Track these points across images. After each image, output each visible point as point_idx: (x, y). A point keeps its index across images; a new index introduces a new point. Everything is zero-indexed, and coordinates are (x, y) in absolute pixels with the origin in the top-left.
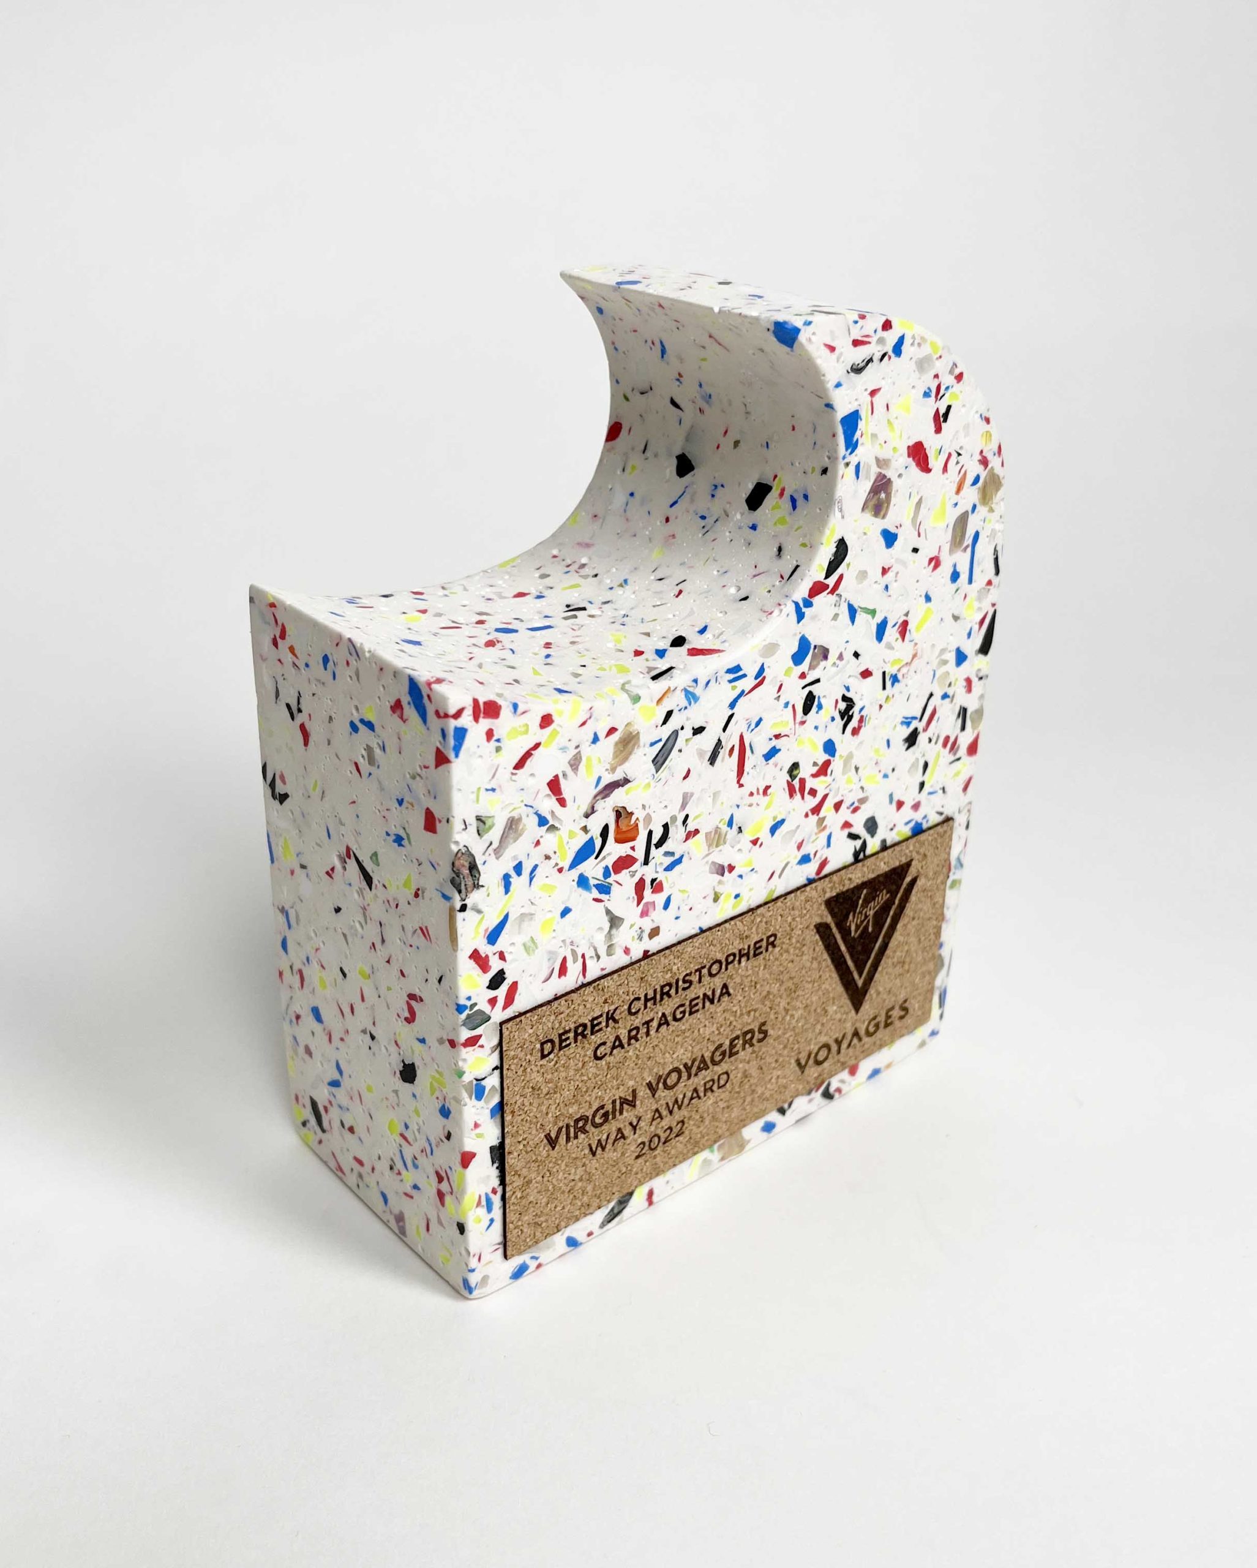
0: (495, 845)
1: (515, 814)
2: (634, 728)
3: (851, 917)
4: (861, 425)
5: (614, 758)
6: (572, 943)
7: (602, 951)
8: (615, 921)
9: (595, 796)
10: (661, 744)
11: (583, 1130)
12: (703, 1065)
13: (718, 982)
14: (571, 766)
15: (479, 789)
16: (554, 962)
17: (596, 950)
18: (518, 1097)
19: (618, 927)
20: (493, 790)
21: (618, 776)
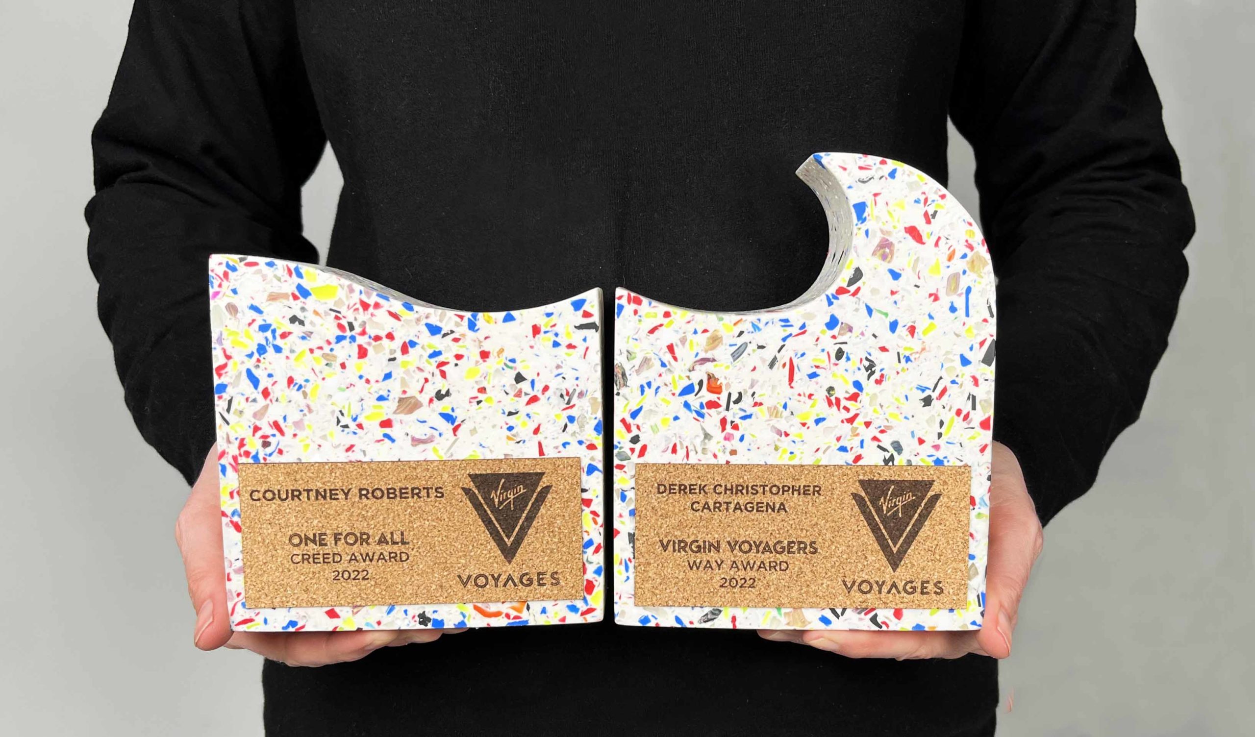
0: (637, 367)
1: (648, 356)
2: (720, 334)
3: (882, 500)
4: (868, 210)
5: (707, 345)
6: (680, 437)
7: (699, 449)
8: (707, 436)
9: (695, 362)
10: (736, 347)
11: (684, 548)
12: (767, 549)
13: (778, 500)
14: (681, 341)
15: (629, 337)
16: (669, 443)
17: (695, 447)
18: (643, 509)
19: (709, 440)
20: (636, 340)
21: (709, 355)
